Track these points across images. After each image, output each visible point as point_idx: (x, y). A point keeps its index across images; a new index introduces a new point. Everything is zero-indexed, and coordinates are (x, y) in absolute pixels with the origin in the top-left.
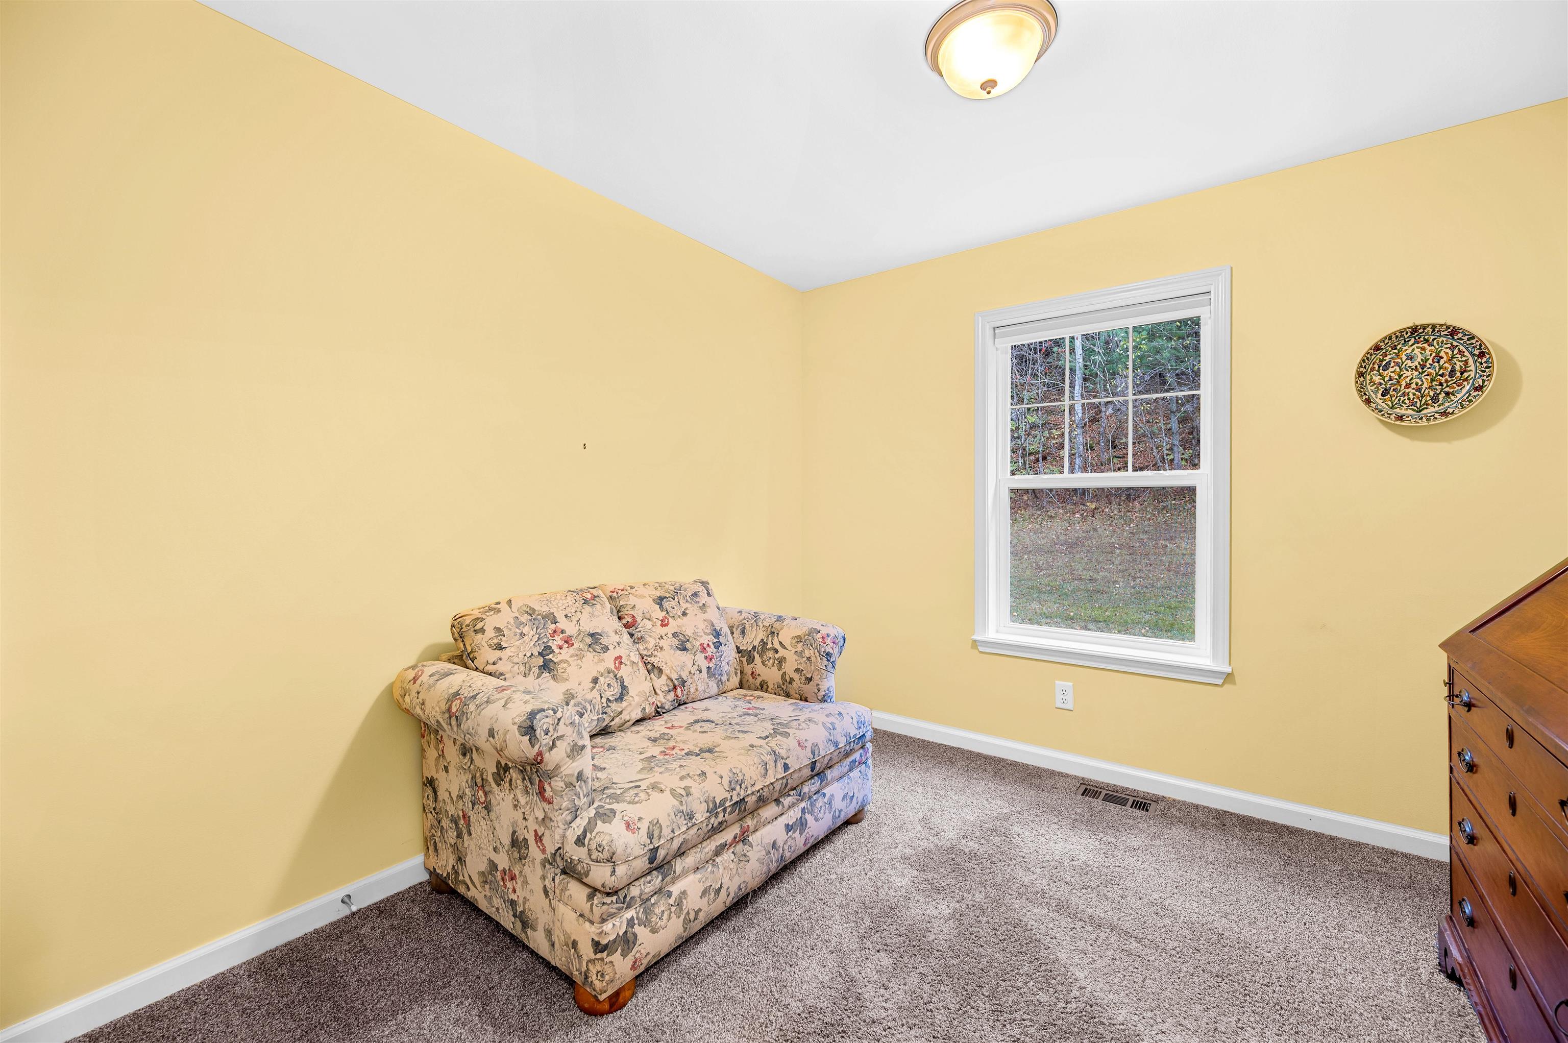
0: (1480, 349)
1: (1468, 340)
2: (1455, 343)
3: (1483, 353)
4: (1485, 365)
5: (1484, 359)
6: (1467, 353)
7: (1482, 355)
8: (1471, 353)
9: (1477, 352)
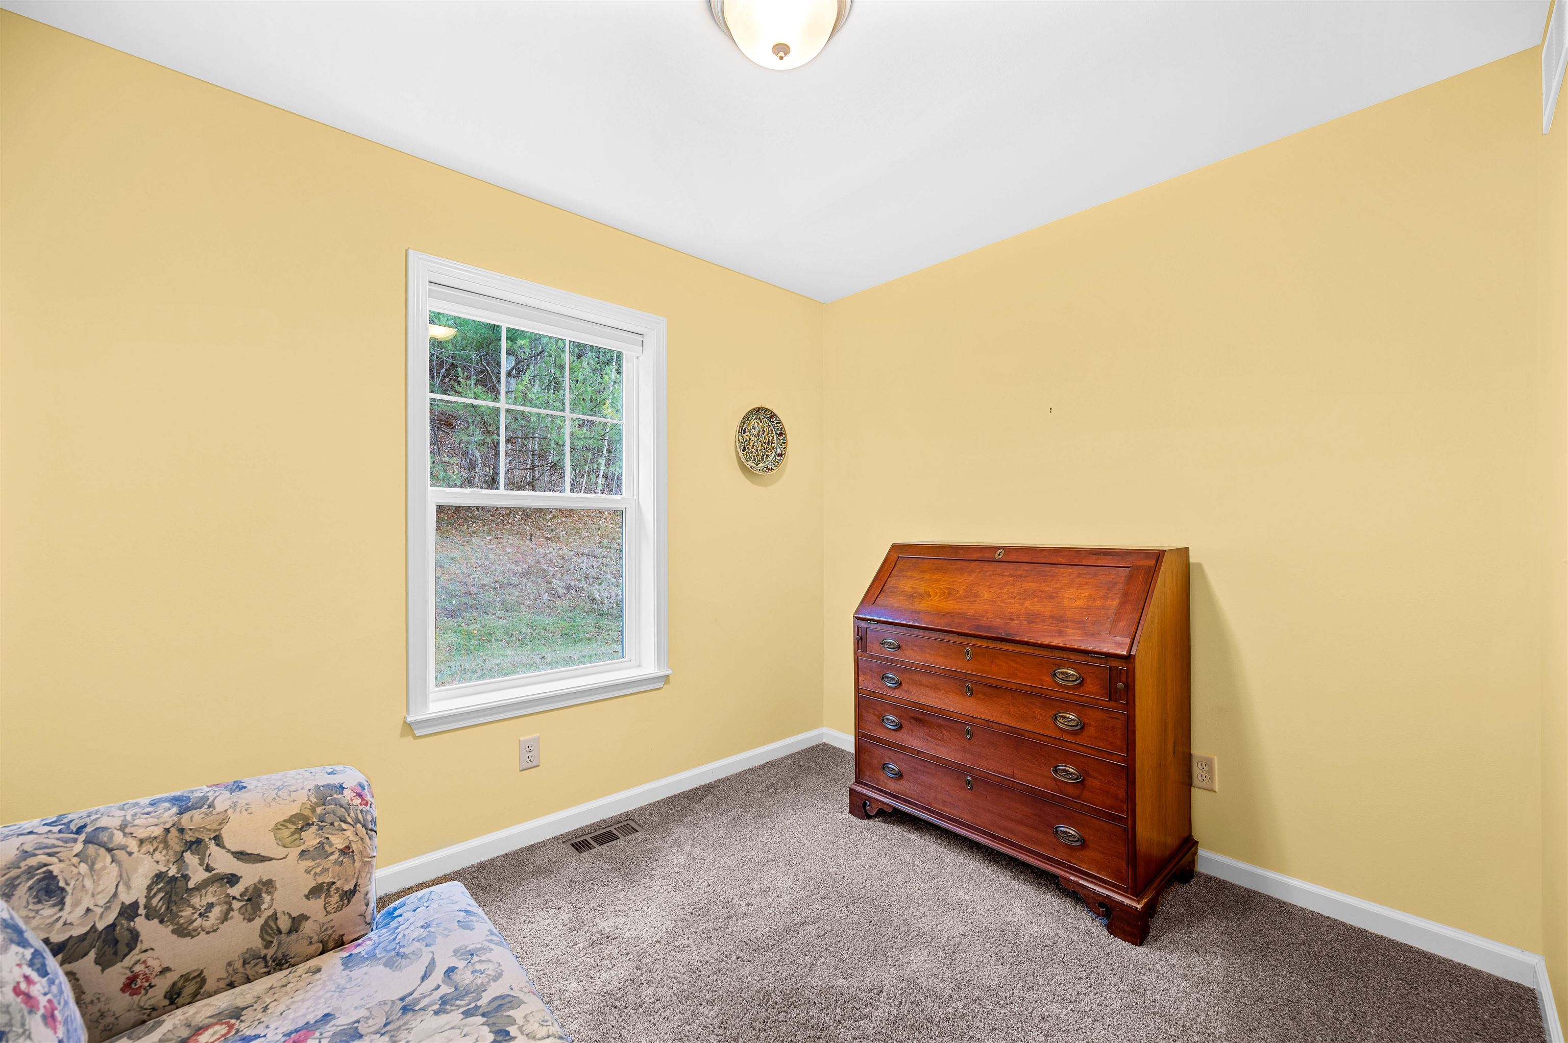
0: (781, 430)
1: (777, 423)
2: (770, 424)
3: (782, 433)
4: (782, 441)
5: (782, 438)
6: (774, 432)
7: (781, 434)
8: (776, 432)
9: (778, 432)
